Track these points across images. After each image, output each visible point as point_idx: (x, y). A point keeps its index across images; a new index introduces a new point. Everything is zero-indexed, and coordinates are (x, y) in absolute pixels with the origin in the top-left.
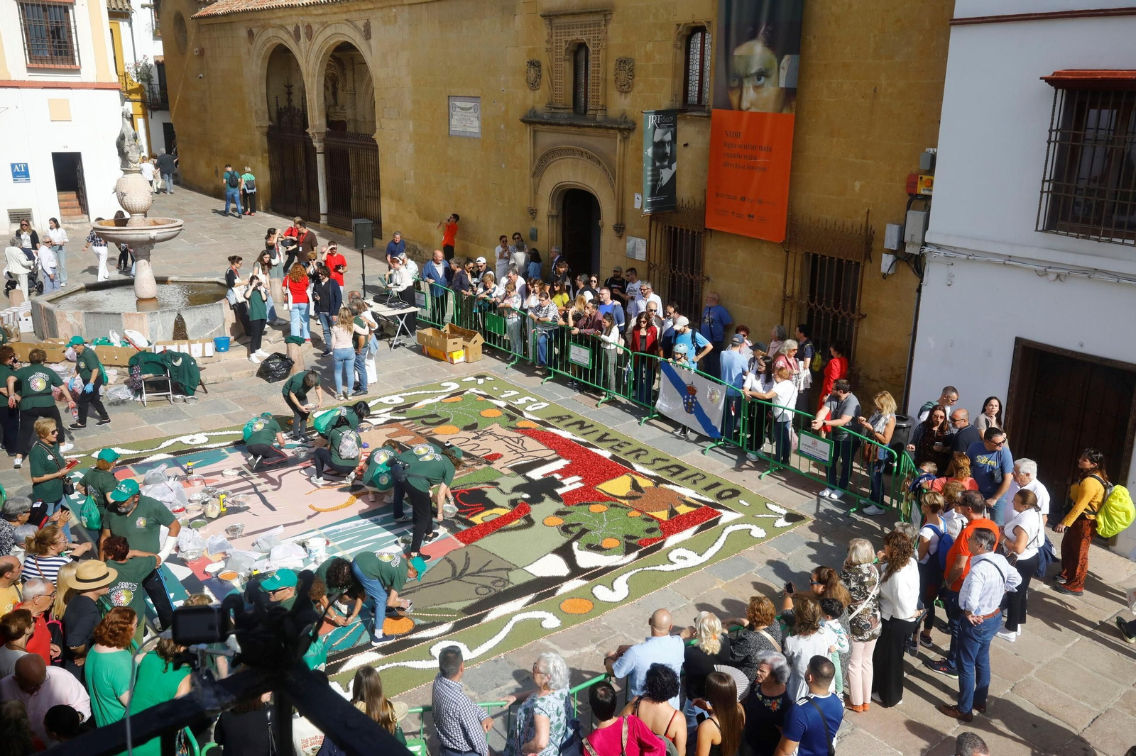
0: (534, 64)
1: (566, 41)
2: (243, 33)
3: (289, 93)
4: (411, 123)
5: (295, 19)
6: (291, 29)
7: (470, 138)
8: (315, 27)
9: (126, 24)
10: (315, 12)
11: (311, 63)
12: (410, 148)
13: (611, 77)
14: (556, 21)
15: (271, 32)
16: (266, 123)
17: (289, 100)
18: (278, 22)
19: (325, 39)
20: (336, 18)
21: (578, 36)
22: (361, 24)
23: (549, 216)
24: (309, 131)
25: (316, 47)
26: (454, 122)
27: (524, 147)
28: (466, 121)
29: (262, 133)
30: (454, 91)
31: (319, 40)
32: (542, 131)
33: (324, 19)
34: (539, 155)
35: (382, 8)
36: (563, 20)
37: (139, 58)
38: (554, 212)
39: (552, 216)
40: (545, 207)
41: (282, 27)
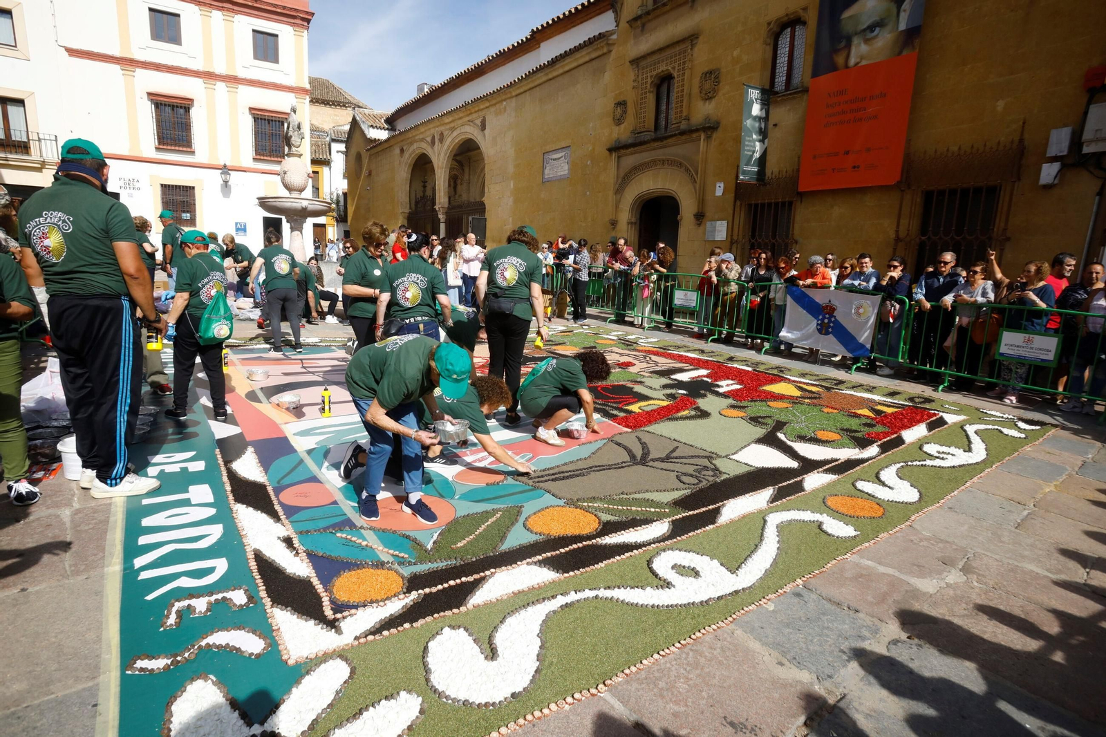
0: (621, 104)
1: (651, 77)
2: (397, 151)
3: (425, 187)
4: (512, 182)
5: (432, 131)
6: (429, 139)
7: (560, 179)
8: (445, 134)
9: (328, 169)
10: (447, 121)
11: (441, 159)
12: (511, 201)
13: (696, 90)
14: (643, 63)
15: (415, 146)
16: (407, 211)
17: (424, 191)
18: (421, 136)
19: (452, 139)
20: (460, 122)
21: (663, 68)
22: (478, 122)
23: (628, 223)
24: (437, 207)
25: (446, 147)
26: (547, 172)
27: (610, 173)
28: (559, 167)
29: (404, 218)
30: (548, 148)
31: (448, 141)
32: (626, 155)
33: (452, 125)
34: (622, 174)
35: (495, 104)
36: (649, 60)
37: (333, 190)
38: (633, 220)
39: (632, 223)
40: (625, 216)
41: (422, 140)
